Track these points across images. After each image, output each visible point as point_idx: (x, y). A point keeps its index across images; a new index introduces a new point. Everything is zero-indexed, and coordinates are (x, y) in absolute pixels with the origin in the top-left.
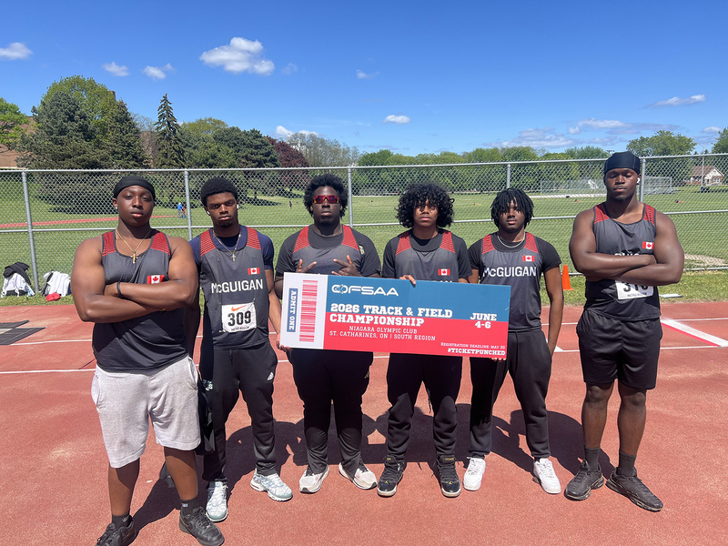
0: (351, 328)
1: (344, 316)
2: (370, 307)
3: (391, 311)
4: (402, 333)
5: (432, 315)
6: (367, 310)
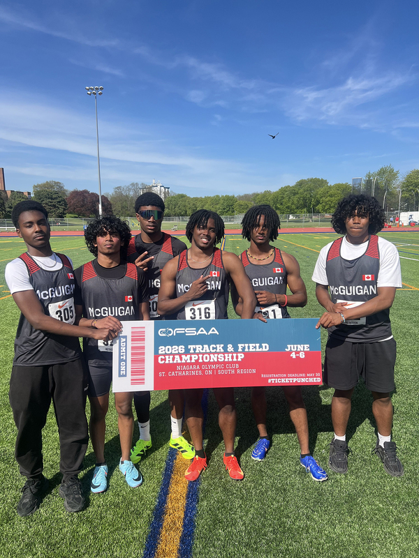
0: (178, 368)
3: (213, 348)
4: (225, 368)
6: (192, 349)
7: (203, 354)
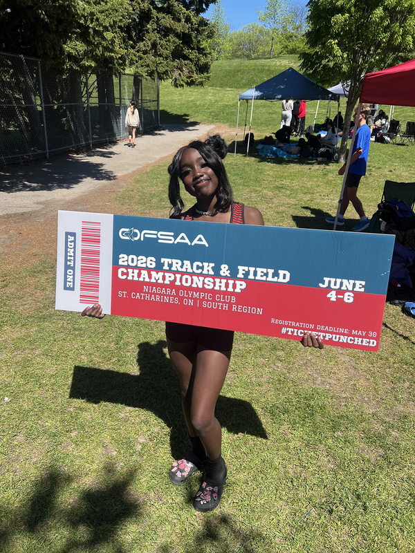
0: (146, 288)
1: (136, 271)
2: (170, 260)
3: (198, 267)
4: (214, 300)
5: (258, 277)
6: (166, 264)
7: (183, 274)
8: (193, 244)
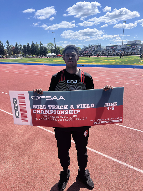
2: (51, 106)
5: (84, 107)
8: (59, 100)
